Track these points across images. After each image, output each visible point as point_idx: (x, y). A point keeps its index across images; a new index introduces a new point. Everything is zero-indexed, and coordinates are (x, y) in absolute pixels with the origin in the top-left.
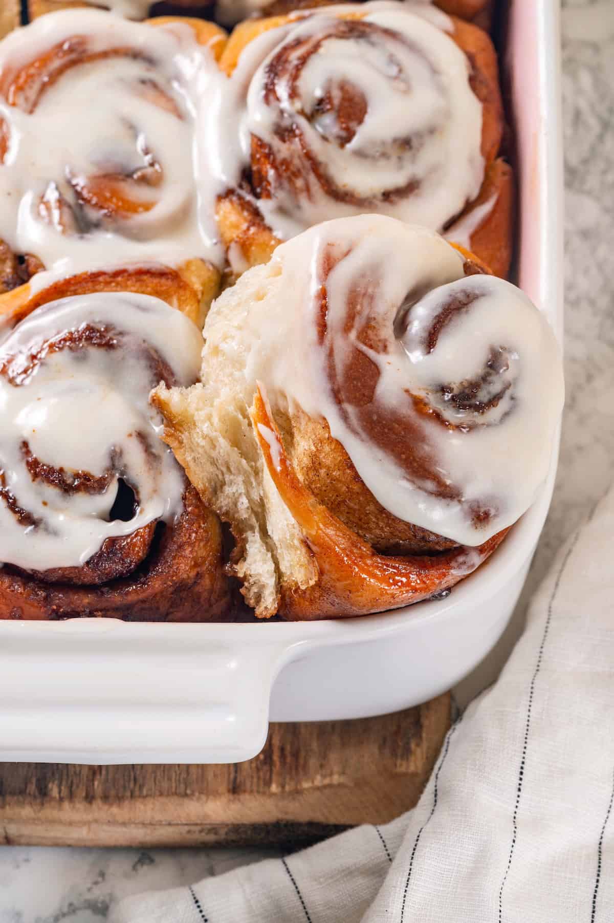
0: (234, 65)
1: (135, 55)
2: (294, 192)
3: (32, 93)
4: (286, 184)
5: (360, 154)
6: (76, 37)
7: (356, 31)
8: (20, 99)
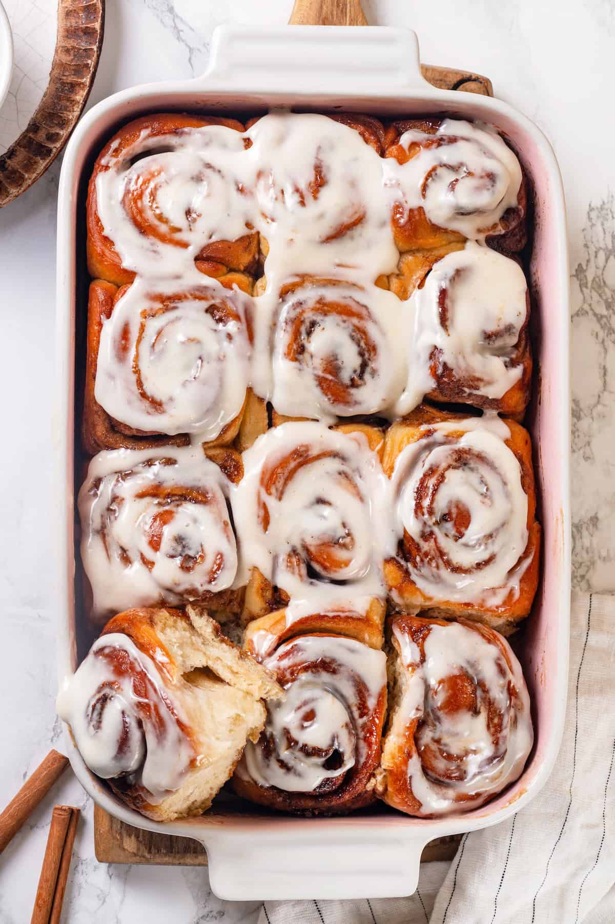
0: (392, 469)
1: (335, 455)
2: (430, 568)
4: (426, 565)
5: (466, 545)
6: (302, 446)
7: (462, 459)
8: (273, 490)
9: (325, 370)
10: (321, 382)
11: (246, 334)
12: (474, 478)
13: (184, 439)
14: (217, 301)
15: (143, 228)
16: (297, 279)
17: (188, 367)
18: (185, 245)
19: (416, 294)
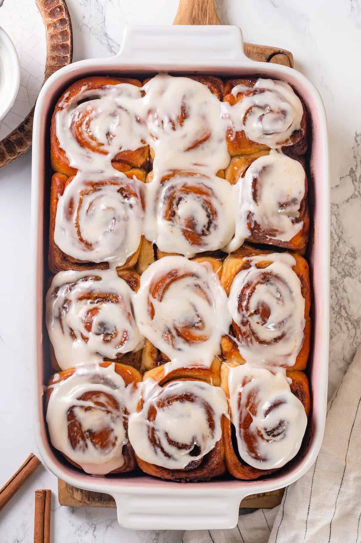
1: (193, 275)
2: (247, 342)
3: (160, 293)
4: (244, 339)
6: (174, 270)
7: (266, 278)
8: (157, 296)
9: (187, 226)
10: (185, 232)
11: (140, 205)
12: (272, 289)
13: (105, 265)
14: (124, 186)
15: (82, 143)
16: (171, 173)
17: (107, 224)
18: (106, 153)
19: (240, 181)
